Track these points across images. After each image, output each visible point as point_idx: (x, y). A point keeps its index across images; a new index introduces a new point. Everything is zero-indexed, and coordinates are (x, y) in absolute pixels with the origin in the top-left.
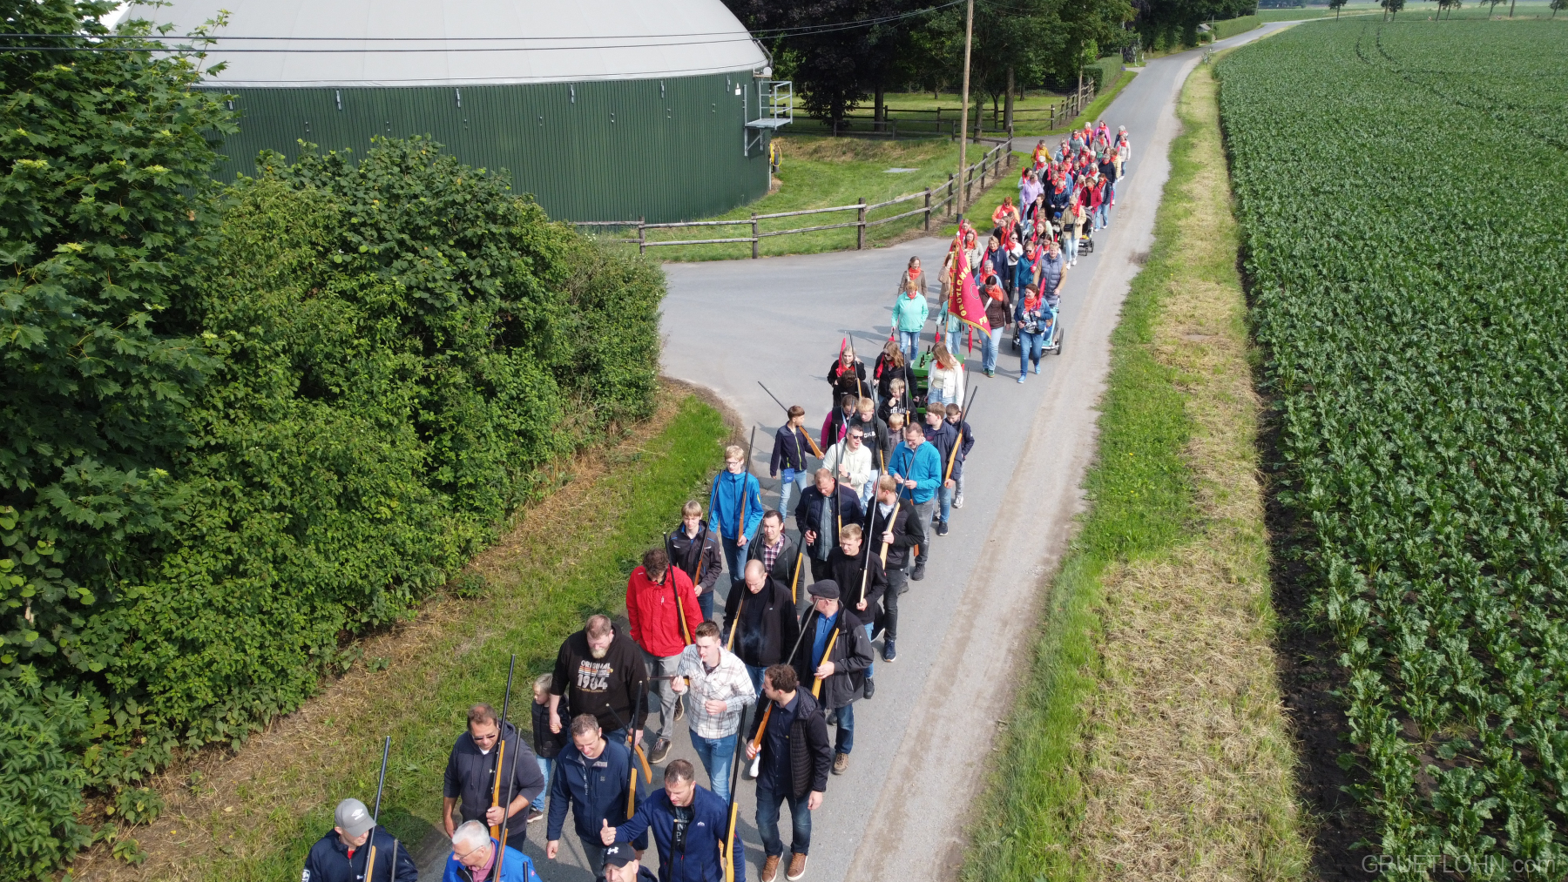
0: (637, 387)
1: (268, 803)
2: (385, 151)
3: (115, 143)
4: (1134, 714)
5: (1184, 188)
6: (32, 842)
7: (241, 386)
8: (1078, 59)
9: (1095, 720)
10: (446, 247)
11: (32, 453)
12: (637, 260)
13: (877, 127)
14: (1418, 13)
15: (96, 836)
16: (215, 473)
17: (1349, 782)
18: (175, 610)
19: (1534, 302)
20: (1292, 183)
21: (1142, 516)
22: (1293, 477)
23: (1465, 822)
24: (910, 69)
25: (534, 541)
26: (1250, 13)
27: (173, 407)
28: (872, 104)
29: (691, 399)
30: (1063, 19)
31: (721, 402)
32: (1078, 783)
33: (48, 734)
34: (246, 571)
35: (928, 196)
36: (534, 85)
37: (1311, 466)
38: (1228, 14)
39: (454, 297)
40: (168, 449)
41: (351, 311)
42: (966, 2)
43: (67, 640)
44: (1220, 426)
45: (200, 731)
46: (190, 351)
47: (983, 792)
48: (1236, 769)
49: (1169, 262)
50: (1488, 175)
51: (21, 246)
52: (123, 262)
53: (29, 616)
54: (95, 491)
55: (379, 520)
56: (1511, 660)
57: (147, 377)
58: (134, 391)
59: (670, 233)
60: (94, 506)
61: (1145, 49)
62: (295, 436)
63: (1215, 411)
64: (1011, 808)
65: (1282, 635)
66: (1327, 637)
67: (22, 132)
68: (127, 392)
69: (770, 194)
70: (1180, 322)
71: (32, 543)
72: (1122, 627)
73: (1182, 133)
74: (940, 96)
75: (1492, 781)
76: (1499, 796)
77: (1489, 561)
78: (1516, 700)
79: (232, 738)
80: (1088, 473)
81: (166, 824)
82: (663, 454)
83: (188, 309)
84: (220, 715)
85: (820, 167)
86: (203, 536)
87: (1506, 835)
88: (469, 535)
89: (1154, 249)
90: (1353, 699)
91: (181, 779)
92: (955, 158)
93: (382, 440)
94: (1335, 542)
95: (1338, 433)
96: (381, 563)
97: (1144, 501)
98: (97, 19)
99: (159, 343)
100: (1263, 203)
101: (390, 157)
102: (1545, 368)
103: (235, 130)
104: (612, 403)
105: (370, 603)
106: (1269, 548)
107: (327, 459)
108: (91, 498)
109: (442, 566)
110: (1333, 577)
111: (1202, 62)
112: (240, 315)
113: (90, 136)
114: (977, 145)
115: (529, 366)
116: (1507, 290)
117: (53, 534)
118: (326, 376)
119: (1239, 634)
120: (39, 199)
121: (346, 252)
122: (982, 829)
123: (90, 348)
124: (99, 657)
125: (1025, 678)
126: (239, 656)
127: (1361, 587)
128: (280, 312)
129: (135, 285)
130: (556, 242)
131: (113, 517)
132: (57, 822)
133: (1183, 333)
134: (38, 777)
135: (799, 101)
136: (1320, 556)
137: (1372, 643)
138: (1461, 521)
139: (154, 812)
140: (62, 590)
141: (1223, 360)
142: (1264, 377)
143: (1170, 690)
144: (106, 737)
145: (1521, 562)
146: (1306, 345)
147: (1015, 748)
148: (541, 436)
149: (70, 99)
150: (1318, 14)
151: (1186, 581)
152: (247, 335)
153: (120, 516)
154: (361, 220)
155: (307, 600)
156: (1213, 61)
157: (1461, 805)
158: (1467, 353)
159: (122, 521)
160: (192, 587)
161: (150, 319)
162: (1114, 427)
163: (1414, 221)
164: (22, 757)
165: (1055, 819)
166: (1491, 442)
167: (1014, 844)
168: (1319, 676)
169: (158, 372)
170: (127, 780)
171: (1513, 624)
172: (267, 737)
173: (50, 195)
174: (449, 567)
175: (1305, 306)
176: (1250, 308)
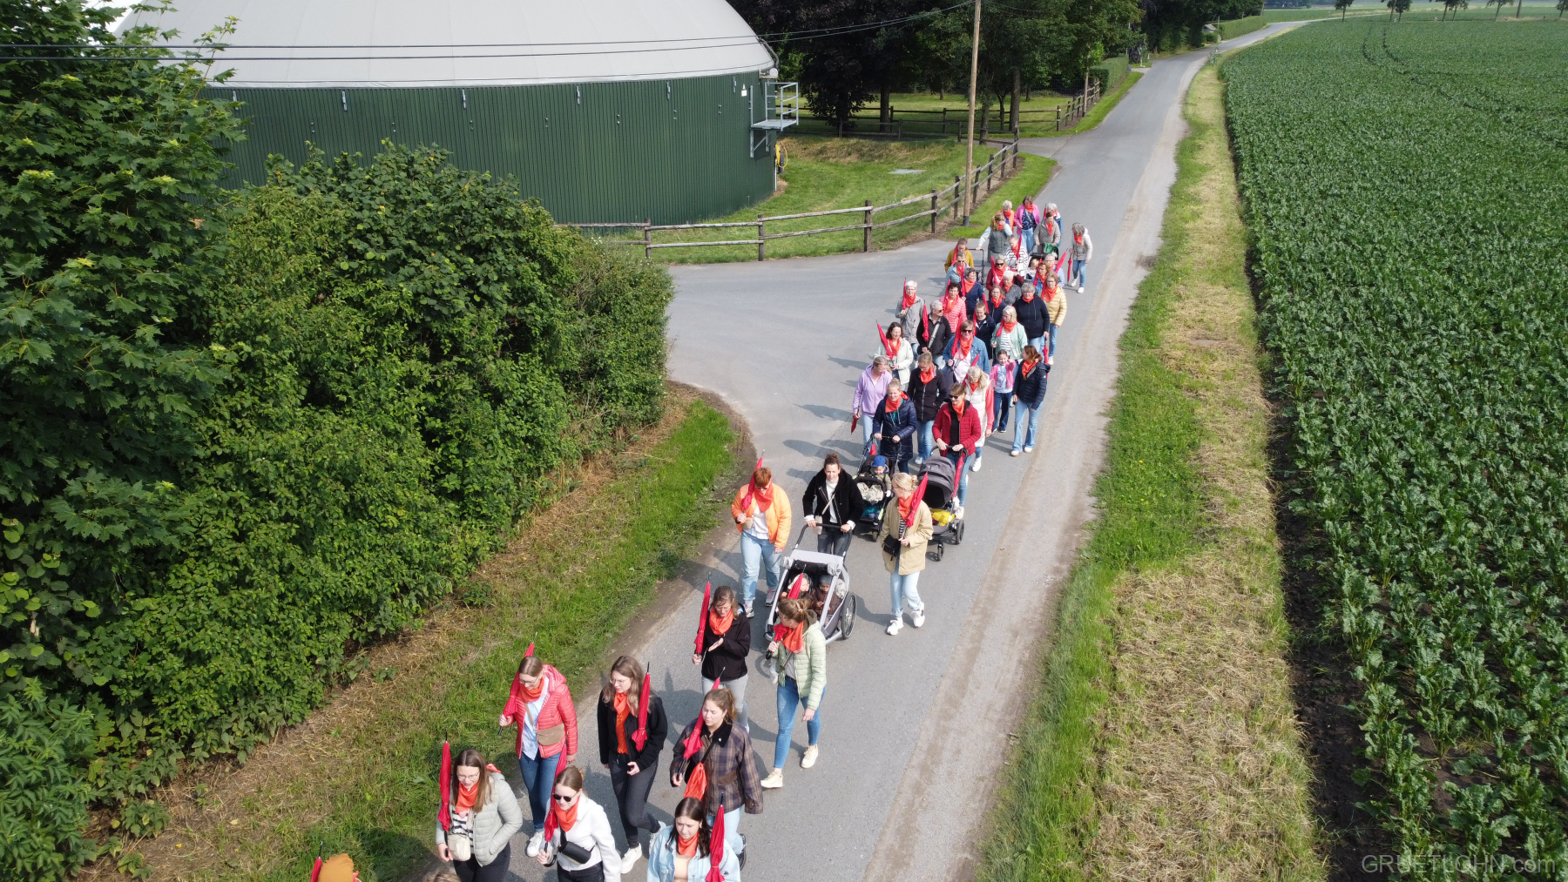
0: (644, 392)
1: (274, 816)
2: (392, 156)
3: (121, 153)
4: (1147, 728)
5: (1191, 190)
6: (36, 858)
7: (248, 395)
8: (1085, 61)
9: (1107, 733)
10: (453, 253)
11: (38, 465)
12: (644, 264)
13: (882, 128)
14: (1424, 14)
15: (101, 850)
16: (222, 484)
17: (1365, 798)
18: (182, 622)
19: (1545, 308)
20: (1300, 185)
21: (1153, 524)
22: (1304, 485)
23: (1483, 841)
24: (915, 69)
25: (541, 548)
26: (1256, 13)
27: (179, 418)
28: (877, 104)
29: (698, 403)
30: (1069, 22)
31: (727, 407)
32: (1091, 799)
33: (53, 749)
34: (252, 581)
35: (934, 198)
36: (540, 86)
37: (1322, 475)
38: (1234, 14)
39: (461, 304)
40: (174, 459)
41: (358, 318)
42: (973, 5)
43: (71, 653)
44: (1231, 433)
45: (206, 743)
46: (198, 363)
47: (995, 806)
48: (1251, 784)
49: (1177, 266)
50: (1497, 178)
51: (29, 259)
52: (129, 273)
53: (35, 629)
54: (101, 503)
55: (386, 529)
56: (1527, 673)
57: (154, 389)
58: (141, 404)
59: (676, 234)
60: (99, 519)
61: (1151, 50)
62: (302, 445)
63: (1225, 418)
64: (1023, 824)
65: (1295, 647)
66: (1341, 650)
67: (29, 141)
68: (134, 404)
69: (776, 195)
70: (1189, 327)
71: (37, 556)
72: (1134, 638)
73: (1188, 135)
74: (945, 96)
75: (1510, 798)
76: (1516, 814)
77: (1504, 572)
78: (1533, 715)
79: (238, 750)
80: (1098, 480)
81: (172, 837)
82: (669, 460)
83: (194, 318)
84: (225, 727)
85: (826, 168)
86: (209, 547)
87: (1525, 854)
88: (476, 543)
89: (1162, 253)
90: (1368, 714)
91: (187, 792)
92: (962, 159)
93: (389, 448)
94: (1347, 552)
95: (1350, 440)
96: (387, 572)
97: (1154, 509)
98: (104, 26)
99: (166, 354)
100: (1271, 206)
101: (397, 162)
102: (1557, 375)
103: (243, 137)
104: (619, 409)
105: (377, 612)
106: (1281, 558)
107: (334, 469)
108: (96, 511)
109: (449, 574)
110: (1346, 588)
111: (1208, 63)
112: (247, 323)
113: (97, 145)
114: (984, 147)
115: (536, 371)
116: (1518, 295)
117: (58, 548)
118: (333, 384)
119: (1251, 646)
120: (46, 210)
121: (351, 259)
122: (994, 845)
123: (98, 361)
124: (104, 670)
125: (1036, 690)
126: (245, 668)
127: (1374, 599)
128: (287, 319)
129: (142, 297)
130: (562, 246)
131: (119, 529)
132: (61, 837)
133: (1192, 338)
134: (43, 792)
135: (804, 101)
136: (1333, 566)
137: (1386, 655)
138: (1475, 531)
139: (159, 825)
140: (68, 603)
141: (1232, 366)
142: (1273, 382)
143: (1183, 704)
144: (112, 749)
145: (1535, 573)
146: (1317, 351)
147: (1027, 762)
148: (548, 443)
149: (76, 107)
150: (1324, 14)
151: (1199, 592)
152: (254, 344)
153: (126, 528)
154: (368, 226)
155: (313, 609)
156: (1220, 61)
157: (1479, 823)
158: (1478, 359)
159: (128, 534)
160: (197, 599)
161: (158, 332)
162: (1124, 433)
163: (1423, 225)
164: (27, 773)
165: (1068, 836)
166: (1504, 450)
167: (1026, 861)
168: (1333, 689)
169: (165, 384)
170: (133, 793)
171: (1528, 637)
172: (273, 749)
173: (56, 205)
174: (456, 576)
175: (1314, 311)
176: (1259, 313)
